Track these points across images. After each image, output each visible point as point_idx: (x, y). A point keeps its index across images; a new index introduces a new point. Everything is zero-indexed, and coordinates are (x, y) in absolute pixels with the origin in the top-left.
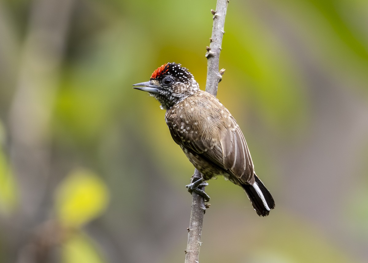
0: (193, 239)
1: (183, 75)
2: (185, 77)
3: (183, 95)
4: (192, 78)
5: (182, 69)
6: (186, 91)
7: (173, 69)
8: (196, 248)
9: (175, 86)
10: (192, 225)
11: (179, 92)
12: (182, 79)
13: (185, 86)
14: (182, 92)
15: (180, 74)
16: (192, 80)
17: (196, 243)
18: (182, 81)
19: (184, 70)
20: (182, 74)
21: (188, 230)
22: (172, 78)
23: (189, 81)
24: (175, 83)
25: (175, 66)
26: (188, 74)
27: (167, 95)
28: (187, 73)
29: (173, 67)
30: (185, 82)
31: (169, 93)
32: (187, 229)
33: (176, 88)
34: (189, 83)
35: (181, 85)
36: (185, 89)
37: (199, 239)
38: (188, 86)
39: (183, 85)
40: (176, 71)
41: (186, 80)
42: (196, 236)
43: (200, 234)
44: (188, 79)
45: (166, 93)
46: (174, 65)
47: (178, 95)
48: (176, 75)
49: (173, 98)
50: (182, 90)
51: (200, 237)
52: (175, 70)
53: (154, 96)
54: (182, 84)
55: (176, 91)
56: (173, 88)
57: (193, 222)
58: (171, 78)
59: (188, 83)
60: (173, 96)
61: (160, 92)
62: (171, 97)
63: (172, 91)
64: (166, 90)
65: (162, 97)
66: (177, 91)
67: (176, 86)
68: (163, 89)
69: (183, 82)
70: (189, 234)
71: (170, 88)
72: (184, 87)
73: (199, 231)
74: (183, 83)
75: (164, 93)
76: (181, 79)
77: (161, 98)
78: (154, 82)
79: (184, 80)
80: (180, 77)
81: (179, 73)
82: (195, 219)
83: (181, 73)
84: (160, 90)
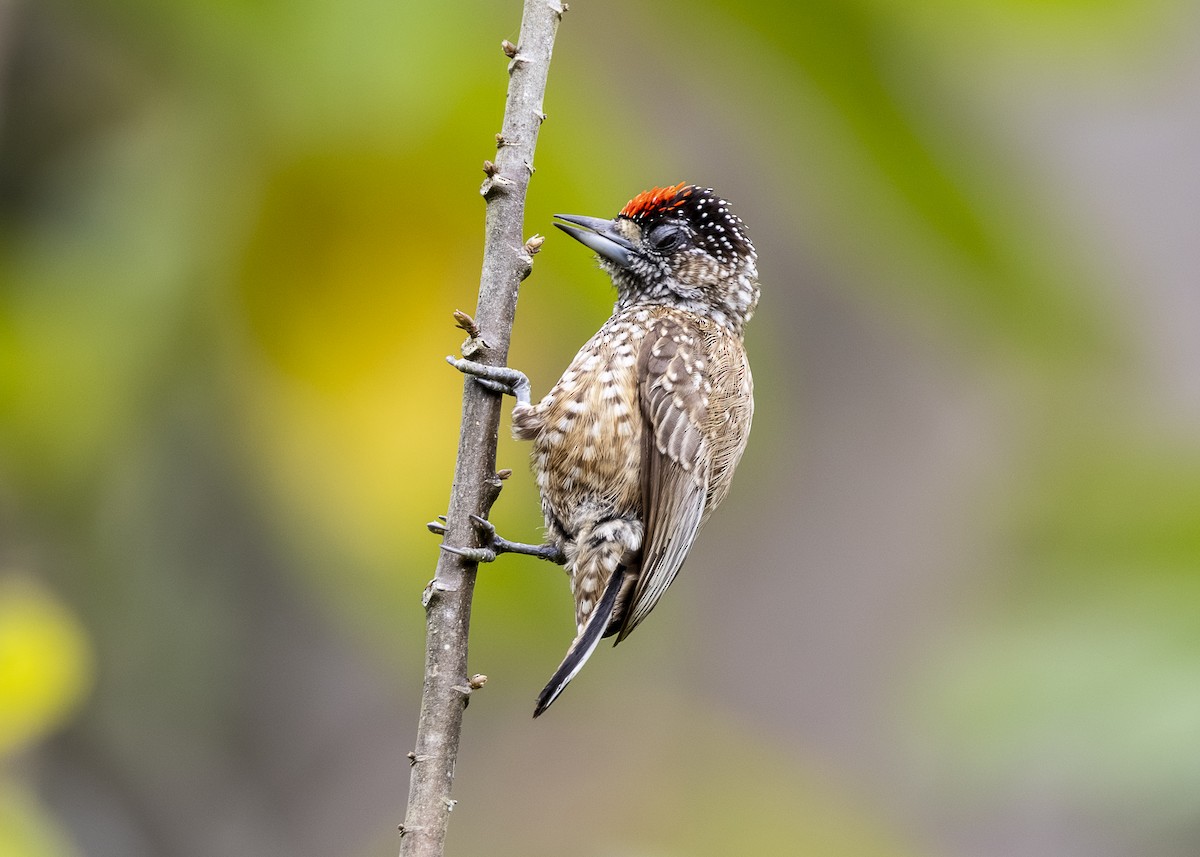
0: (427, 788)
1: (722, 234)
2: (727, 244)
3: (698, 293)
4: (748, 258)
5: (728, 217)
6: (712, 286)
7: (700, 207)
8: (436, 818)
9: (684, 259)
10: (423, 744)
11: (688, 279)
12: (717, 245)
13: (716, 268)
14: (700, 284)
15: (714, 226)
16: (746, 262)
17: (437, 801)
18: (711, 250)
19: (732, 221)
20: (722, 230)
21: (413, 758)
22: (686, 229)
23: (735, 260)
24: (687, 249)
25: (711, 200)
26: (741, 238)
27: (649, 278)
28: (737, 234)
29: (703, 201)
30: (720, 258)
31: (658, 275)
32: (409, 755)
33: (685, 264)
34: (732, 265)
35: (704, 260)
36: (712, 278)
37: (445, 791)
38: (724, 273)
39: (711, 264)
40: (705, 215)
41: (727, 253)
42: (437, 778)
43: (449, 774)
44: (735, 254)
45: (650, 270)
46: (707, 197)
47: (682, 286)
48: (702, 227)
49: (666, 292)
50: (702, 276)
51: (450, 783)
52: (702, 211)
53: (608, 269)
54: (709, 260)
55: (682, 273)
56: (677, 261)
57: (427, 732)
58: (682, 228)
59: (728, 263)
60: (665, 287)
61: (631, 263)
62: (659, 287)
63: (668, 271)
64: (651, 262)
65: (631, 279)
66: (684, 276)
67: (687, 261)
68: (644, 257)
69: (715, 256)
70: (413, 772)
71: (667, 259)
72: (710, 270)
73: (447, 763)
74: (714, 260)
75: (644, 268)
76: (713, 243)
77: (629, 283)
78: (625, 225)
79: (719, 252)
80: (710, 237)
81: (711, 224)
82: (434, 723)
83: (718, 227)
84: (634, 256)
